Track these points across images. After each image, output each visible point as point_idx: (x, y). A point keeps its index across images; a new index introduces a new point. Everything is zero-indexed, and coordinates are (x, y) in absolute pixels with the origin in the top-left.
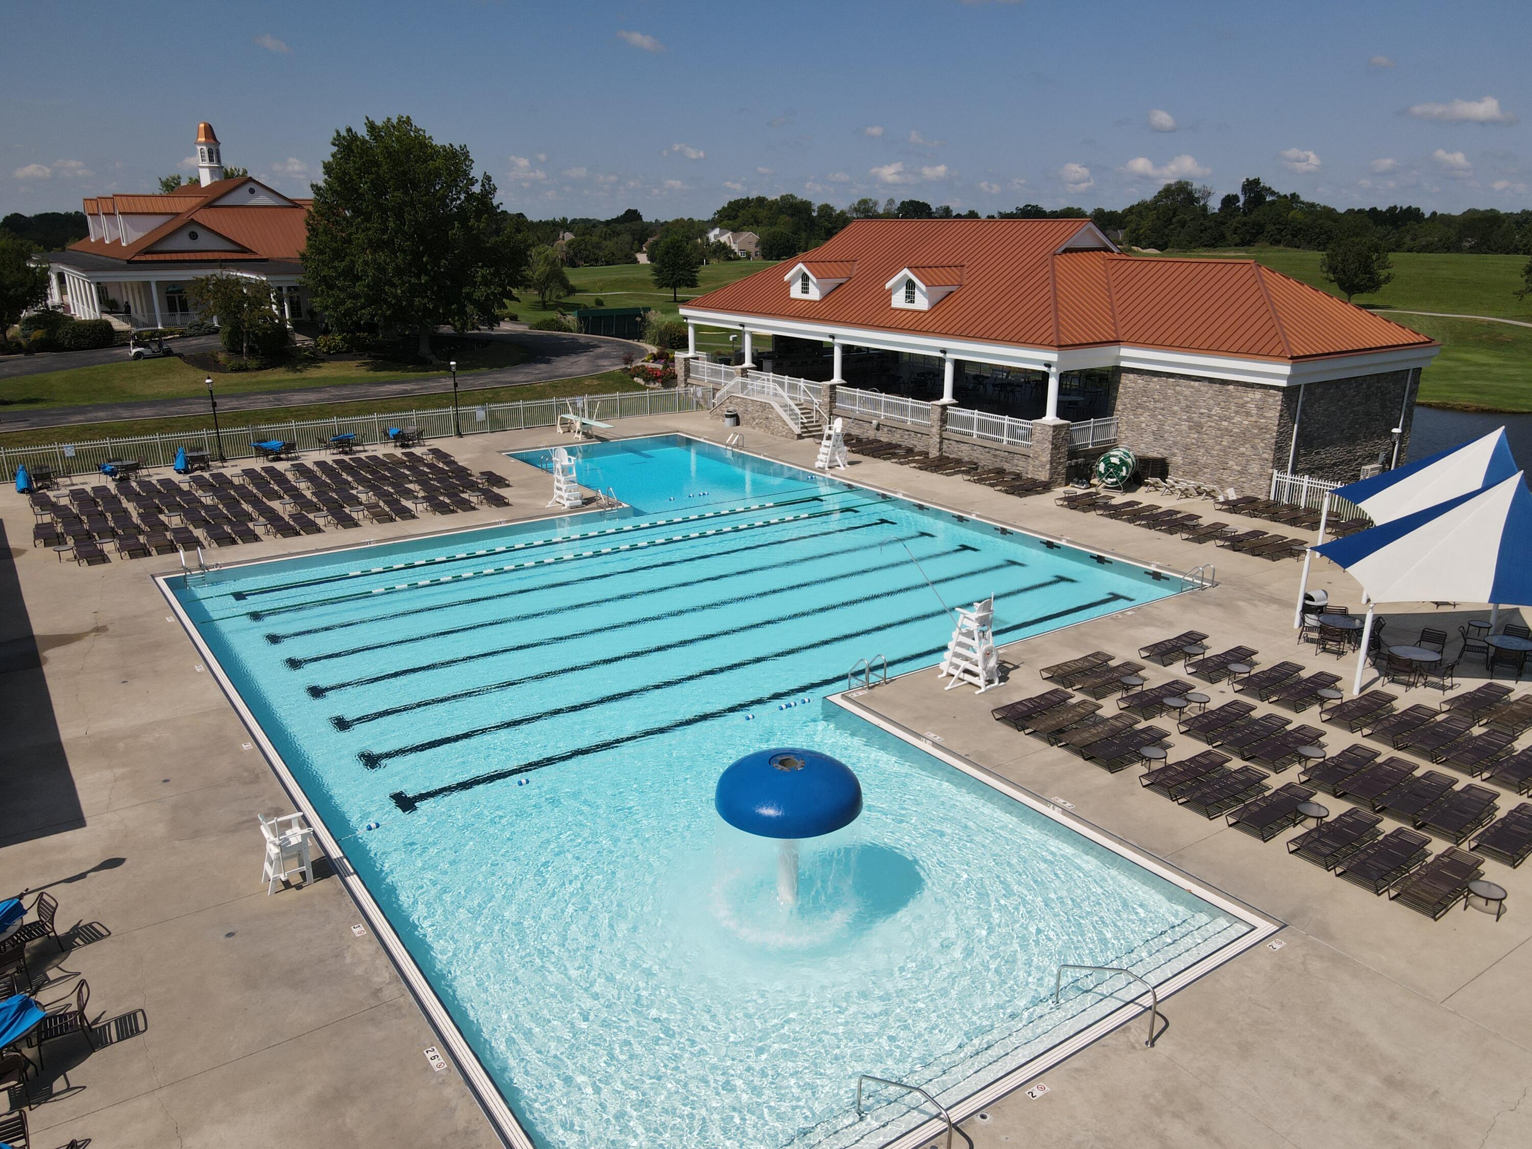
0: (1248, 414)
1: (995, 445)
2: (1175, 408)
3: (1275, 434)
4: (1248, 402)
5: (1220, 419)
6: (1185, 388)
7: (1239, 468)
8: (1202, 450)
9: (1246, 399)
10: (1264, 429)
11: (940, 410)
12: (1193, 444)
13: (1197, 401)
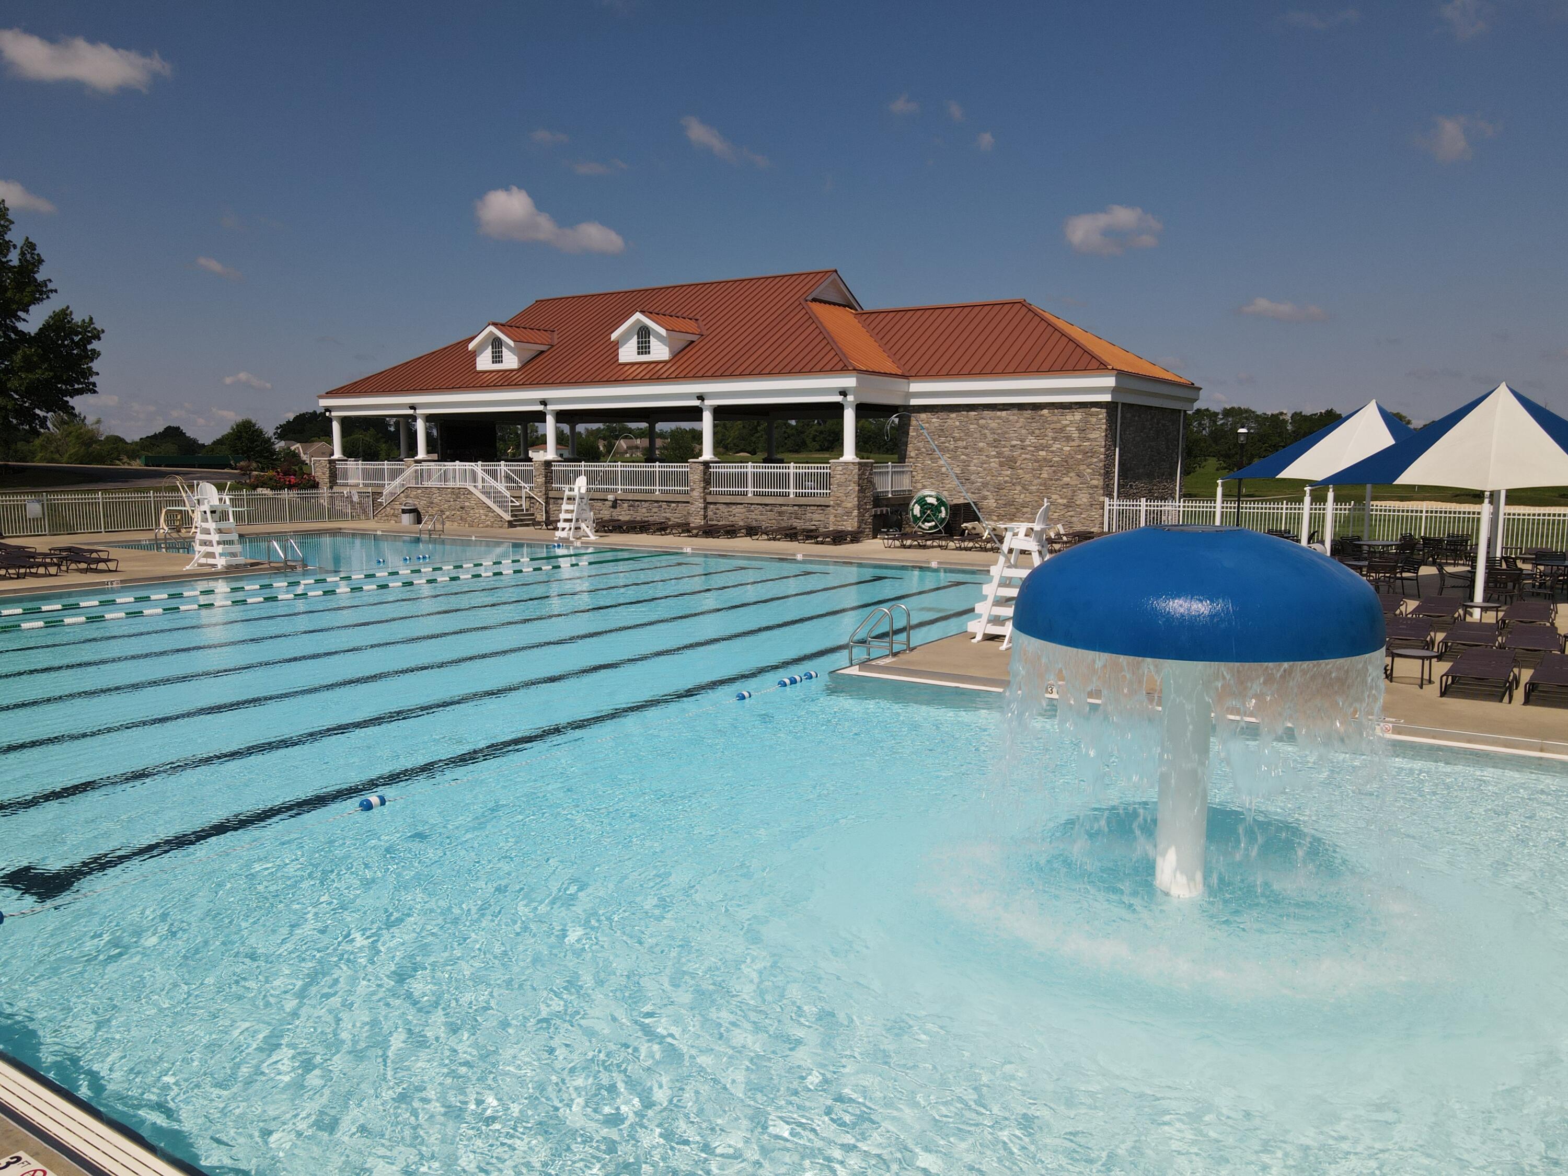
0: (1069, 439)
1: (780, 500)
2: (981, 445)
3: (1102, 456)
4: (1067, 426)
5: (1038, 449)
6: (991, 421)
7: (1065, 501)
8: (1019, 488)
9: (1065, 422)
10: (1091, 453)
11: (702, 468)
12: (1006, 482)
13: (1006, 433)
